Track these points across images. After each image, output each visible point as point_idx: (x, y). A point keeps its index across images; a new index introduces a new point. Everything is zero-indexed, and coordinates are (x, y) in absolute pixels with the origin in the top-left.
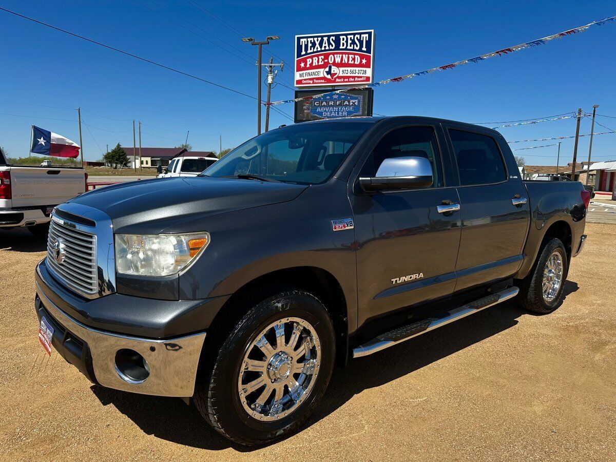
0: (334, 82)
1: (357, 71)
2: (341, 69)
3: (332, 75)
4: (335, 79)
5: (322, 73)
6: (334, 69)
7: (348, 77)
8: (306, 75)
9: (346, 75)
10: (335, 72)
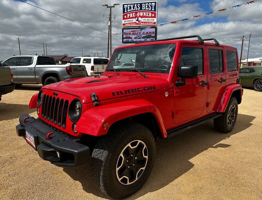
0: (140, 24)
1: (150, 20)
2: (143, 19)
3: (139, 21)
4: (140, 23)
5: (134, 20)
6: (140, 19)
7: (146, 22)
8: (127, 21)
9: (145, 21)
10: (140, 20)
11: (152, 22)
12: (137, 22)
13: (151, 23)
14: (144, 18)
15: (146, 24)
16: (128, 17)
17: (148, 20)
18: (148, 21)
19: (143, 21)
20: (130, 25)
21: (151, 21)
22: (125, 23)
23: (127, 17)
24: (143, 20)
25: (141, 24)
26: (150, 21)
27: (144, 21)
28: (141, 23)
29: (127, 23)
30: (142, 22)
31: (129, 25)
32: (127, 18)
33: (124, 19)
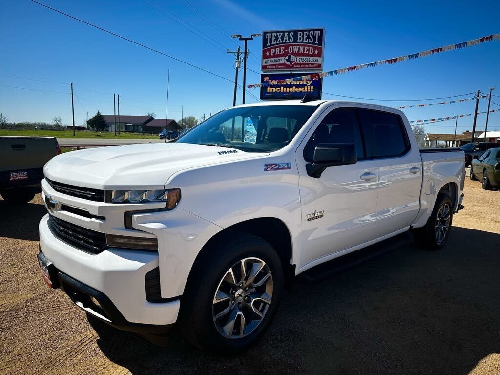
0: (293, 67)
1: (311, 60)
2: (298, 58)
3: (291, 62)
4: (293, 65)
5: (283, 60)
6: (293, 58)
7: (304, 64)
8: (270, 62)
9: (302, 62)
10: (293, 60)
11: (314, 64)
12: (288, 63)
13: (313, 66)
14: (301, 57)
15: (304, 67)
16: (272, 55)
17: (307, 60)
18: (307, 62)
19: (298, 62)
20: (276, 68)
21: (312, 63)
22: (267, 64)
23: (270, 53)
24: (298, 60)
25: (295, 68)
26: (310, 62)
27: (300, 62)
28: (295, 66)
29: (269, 65)
30: (297, 64)
31: (273, 68)
32: (270, 57)
33: (264, 57)
